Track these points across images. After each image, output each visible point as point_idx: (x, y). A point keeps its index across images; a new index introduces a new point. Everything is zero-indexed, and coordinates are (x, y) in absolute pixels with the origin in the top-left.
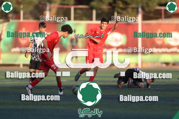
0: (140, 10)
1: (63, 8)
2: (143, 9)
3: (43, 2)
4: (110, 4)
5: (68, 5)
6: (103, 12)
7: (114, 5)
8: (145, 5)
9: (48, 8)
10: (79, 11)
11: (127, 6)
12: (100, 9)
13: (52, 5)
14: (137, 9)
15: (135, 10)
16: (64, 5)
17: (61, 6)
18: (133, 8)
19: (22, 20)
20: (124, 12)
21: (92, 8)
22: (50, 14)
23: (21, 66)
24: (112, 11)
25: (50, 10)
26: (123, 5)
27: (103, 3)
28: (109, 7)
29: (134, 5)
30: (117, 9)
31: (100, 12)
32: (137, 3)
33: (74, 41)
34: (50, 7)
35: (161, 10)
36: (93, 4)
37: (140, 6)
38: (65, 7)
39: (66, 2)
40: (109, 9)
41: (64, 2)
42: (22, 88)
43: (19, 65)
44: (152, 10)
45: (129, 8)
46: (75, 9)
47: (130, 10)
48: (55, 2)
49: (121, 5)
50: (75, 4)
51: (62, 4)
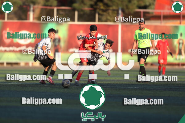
0: (120, 12)
1: (46, 9)
2: (123, 11)
3: (27, 3)
4: (92, 6)
5: (51, 6)
6: (85, 14)
7: (95, 7)
8: (125, 7)
9: (32, 9)
10: (61, 12)
11: (108, 8)
12: (82, 10)
13: (36, 6)
14: (118, 11)
15: (116, 12)
16: (47, 6)
17: (44, 7)
18: (114, 10)
19: (6, 20)
20: (105, 13)
21: (74, 10)
22: (33, 15)
23: (5, 64)
24: (93, 12)
25: (33, 11)
26: (104, 7)
27: (85, 4)
28: (91, 9)
29: (114, 8)
30: (98, 10)
31: (82, 13)
32: (118, 5)
33: (57, 41)
34: (33, 7)
35: (140, 12)
36: (76, 5)
37: (120, 8)
38: (49, 8)
39: (49, 3)
40: (91, 10)
41: (47, 4)
42: (5, 86)
43: (2, 64)
44: (132, 12)
45: (110, 10)
46: (58, 10)
47: (110, 12)
48: (39, 3)
49: (102, 7)
50: (58, 6)
51: (45, 5)
